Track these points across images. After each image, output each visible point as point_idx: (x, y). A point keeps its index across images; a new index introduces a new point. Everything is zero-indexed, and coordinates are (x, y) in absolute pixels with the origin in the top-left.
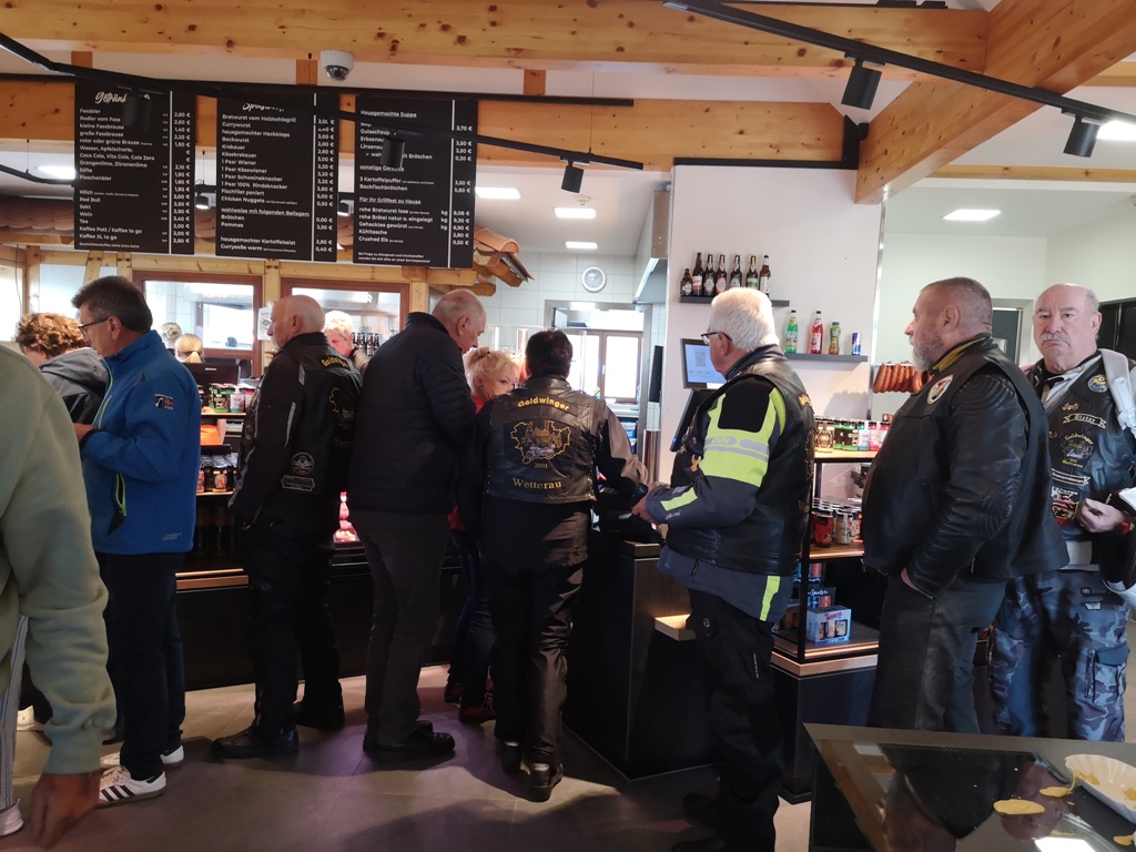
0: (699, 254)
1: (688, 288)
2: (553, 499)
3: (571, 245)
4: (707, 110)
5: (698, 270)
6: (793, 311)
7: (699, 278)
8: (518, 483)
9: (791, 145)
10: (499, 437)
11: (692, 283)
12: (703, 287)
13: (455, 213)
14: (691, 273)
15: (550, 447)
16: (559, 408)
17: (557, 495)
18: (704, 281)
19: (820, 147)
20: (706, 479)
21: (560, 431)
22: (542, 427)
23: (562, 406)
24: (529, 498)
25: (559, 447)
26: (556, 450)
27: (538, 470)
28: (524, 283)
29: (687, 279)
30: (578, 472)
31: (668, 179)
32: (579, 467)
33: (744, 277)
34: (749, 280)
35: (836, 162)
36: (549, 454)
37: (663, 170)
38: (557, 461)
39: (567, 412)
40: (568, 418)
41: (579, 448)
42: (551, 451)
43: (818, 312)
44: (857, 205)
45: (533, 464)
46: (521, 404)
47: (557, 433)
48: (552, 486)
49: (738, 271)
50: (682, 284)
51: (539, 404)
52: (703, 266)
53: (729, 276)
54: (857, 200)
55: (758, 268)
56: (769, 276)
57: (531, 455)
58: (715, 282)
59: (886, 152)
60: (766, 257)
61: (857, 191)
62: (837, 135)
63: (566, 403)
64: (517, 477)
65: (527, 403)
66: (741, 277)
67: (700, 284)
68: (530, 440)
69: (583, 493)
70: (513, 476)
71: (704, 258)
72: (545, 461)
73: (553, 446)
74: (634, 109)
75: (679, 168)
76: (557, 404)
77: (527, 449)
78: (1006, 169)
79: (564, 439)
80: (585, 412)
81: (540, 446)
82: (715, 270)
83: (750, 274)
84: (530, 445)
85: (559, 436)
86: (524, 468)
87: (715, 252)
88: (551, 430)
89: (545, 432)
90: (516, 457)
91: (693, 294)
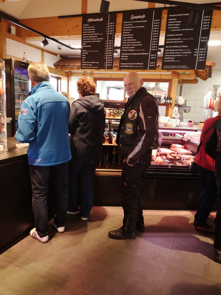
13: (200, 49)
28: (208, 79)
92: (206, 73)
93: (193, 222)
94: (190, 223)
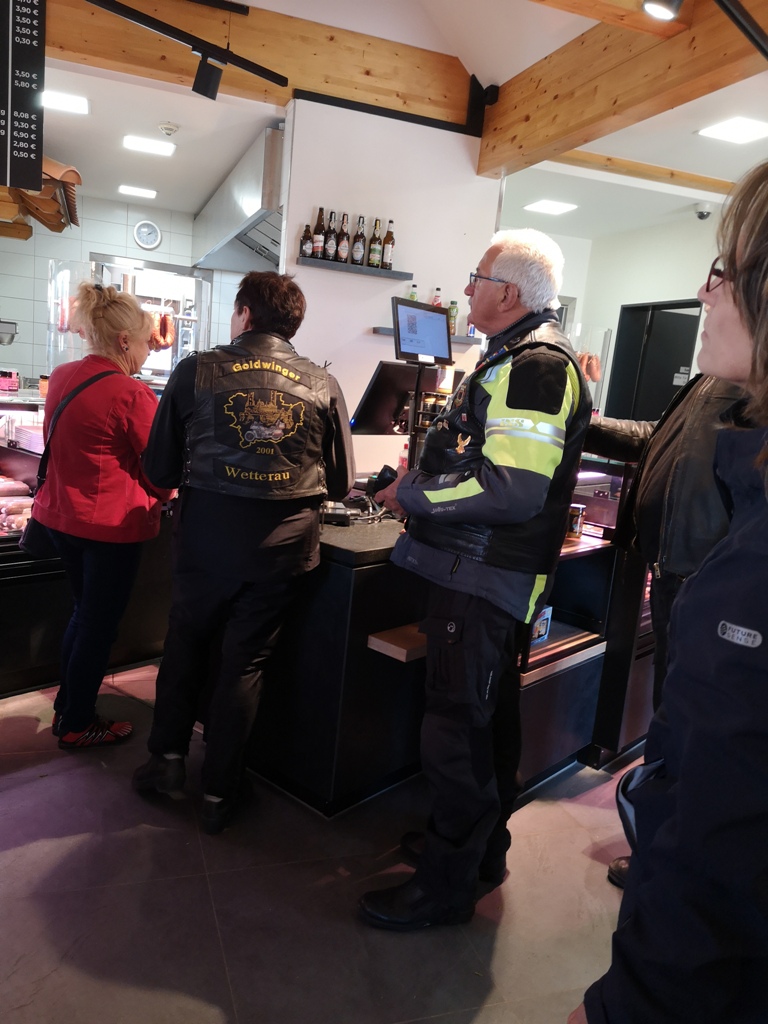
0: (321, 210)
1: (308, 248)
2: (278, 494)
3: (125, 190)
4: (332, 39)
5: (319, 229)
6: (414, 286)
7: (321, 238)
8: (231, 472)
9: (419, 99)
10: (208, 410)
11: (313, 243)
12: (325, 250)
13: (16, 114)
14: (312, 230)
15: (277, 428)
16: (288, 377)
17: (282, 488)
18: (326, 242)
19: (445, 106)
20: (496, 469)
21: (292, 406)
22: (267, 400)
23: (292, 375)
24: (246, 492)
25: (289, 427)
26: (285, 431)
27: (263, 457)
28: (66, 230)
29: (307, 237)
30: (307, 459)
31: (281, 115)
32: (311, 453)
33: (367, 242)
34: (373, 246)
35: (461, 125)
36: (276, 436)
37: (278, 104)
38: (285, 445)
39: (298, 383)
40: (300, 391)
41: (313, 429)
42: (279, 432)
43: (438, 289)
44: (478, 177)
45: (254, 447)
46: (237, 368)
47: (287, 409)
48: (278, 477)
49: (362, 235)
50: (302, 243)
51: (262, 370)
52: (326, 223)
53: (351, 240)
54: (479, 171)
55: (381, 234)
56: (393, 244)
57: (252, 436)
58: (338, 245)
59: (527, 118)
60: (391, 222)
61: (480, 161)
62: (463, 96)
63: (296, 371)
64: (231, 465)
65: (246, 366)
66: (364, 241)
67: (322, 244)
68: (251, 417)
69: (313, 486)
70: (225, 464)
71: (326, 216)
72: (270, 445)
73: (282, 426)
74: (249, 19)
75: (300, 102)
76: (285, 372)
77: (246, 428)
78: (609, 159)
79: (296, 417)
80: (320, 384)
81: (265, 425)
82: (338, 231)
83: (374, 239)
84: (251, 423)
85: (290, 413)
86: (241, 454)
87: (339, 209)
88: (279, 403)
89: (271, 407)
90: (230, 439)
91: (313, 255)
92: (55, 207)
93: (51, 725)
94: (41, 732)
